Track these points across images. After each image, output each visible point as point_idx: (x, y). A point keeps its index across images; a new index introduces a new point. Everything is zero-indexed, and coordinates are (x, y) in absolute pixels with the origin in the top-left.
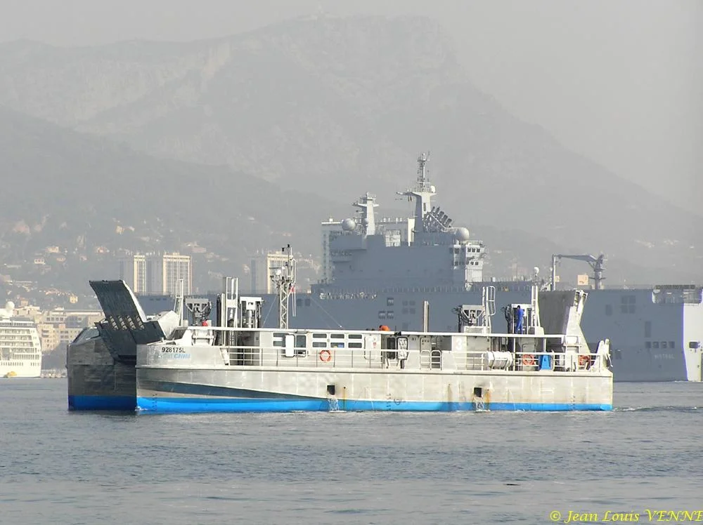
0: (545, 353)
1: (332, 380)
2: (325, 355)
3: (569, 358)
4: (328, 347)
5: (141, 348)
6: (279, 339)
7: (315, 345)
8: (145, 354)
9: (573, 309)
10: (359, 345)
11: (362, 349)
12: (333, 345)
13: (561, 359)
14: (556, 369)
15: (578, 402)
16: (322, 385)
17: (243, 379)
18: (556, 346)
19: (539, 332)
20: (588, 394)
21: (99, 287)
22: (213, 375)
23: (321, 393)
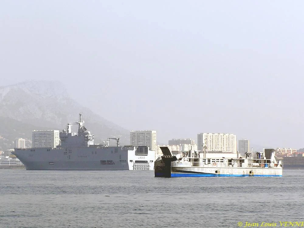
0: (266, 163)
1: (216, 169)
2: (215, 164)
3: (272, 164)
4: (216, 162)
5: (172, 162)
6: (204, 160)
7: (213, 161)
8: (173, 164)
9: (273, 153)
10: (223, 162)
11: (223, 163)
12: (217, 161)
13: (270, 165)
14: (269, 167)
15: (274, 175)
16: (214, 171)
17: (196, 170)
18: (269, 162)
19: (265, 159)
20: (276, 173)
21: (162, 148)
22: (189, 168)
23: (214, 173)
